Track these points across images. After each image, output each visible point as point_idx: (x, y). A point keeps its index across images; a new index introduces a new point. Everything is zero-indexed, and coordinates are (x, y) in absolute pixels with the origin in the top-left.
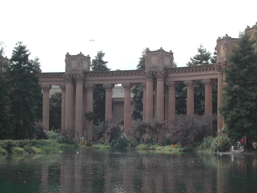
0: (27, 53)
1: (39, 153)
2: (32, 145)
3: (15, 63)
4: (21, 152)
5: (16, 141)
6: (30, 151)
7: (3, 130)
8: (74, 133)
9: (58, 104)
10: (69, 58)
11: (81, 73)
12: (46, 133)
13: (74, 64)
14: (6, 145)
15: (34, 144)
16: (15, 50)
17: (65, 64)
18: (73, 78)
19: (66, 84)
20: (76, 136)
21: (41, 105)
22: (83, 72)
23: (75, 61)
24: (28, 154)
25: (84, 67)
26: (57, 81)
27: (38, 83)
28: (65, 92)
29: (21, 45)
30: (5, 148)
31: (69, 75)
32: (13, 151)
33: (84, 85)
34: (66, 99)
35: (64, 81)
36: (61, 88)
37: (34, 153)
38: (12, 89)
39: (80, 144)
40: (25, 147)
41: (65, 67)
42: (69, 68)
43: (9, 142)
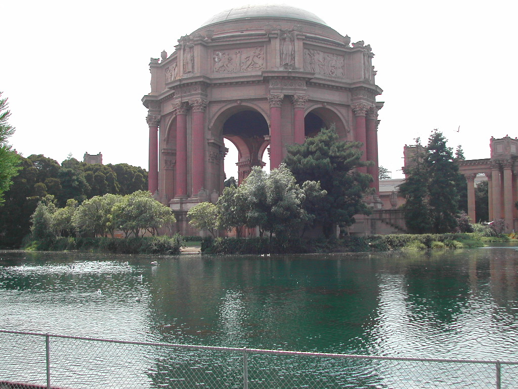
0: (444, 140)
1: (461, 248)
2: (453, 240)
3: (431, 152)
4: (441, 247)
5: (435, 235)
6: (451, 246)
7: (423, 224)
8: (503, 226)
9: (485, 194)
10: (494, 142)
11: (509, 158)
12: (471, 226)
13: (500, 149)
14: (424, 240)
15: (455, 238)
16: (431, 138)
17: (489, 149)
18: (499, 164)
19: (493, 172)
20: (506, 229)
21: (465, 196)
22: (510, 157)
23: (501, 145)
24: (448, 248)
25: (512, 151)
26: (482, 169)
27: (458, 172)
28: (491, 180)
29: (437, 132)
30: (424, 243)
31: (495, 161)
32: (432, 246)
33: (513, 172)
34: (493, 188)
35: (489, 168)
36: (487, 176)
37: (455, 247)
38: (431, 180)
39: (510, 237)
40: (446, 241)
41: (490, 152)
42: (495, 153)
43: (428, 236)
